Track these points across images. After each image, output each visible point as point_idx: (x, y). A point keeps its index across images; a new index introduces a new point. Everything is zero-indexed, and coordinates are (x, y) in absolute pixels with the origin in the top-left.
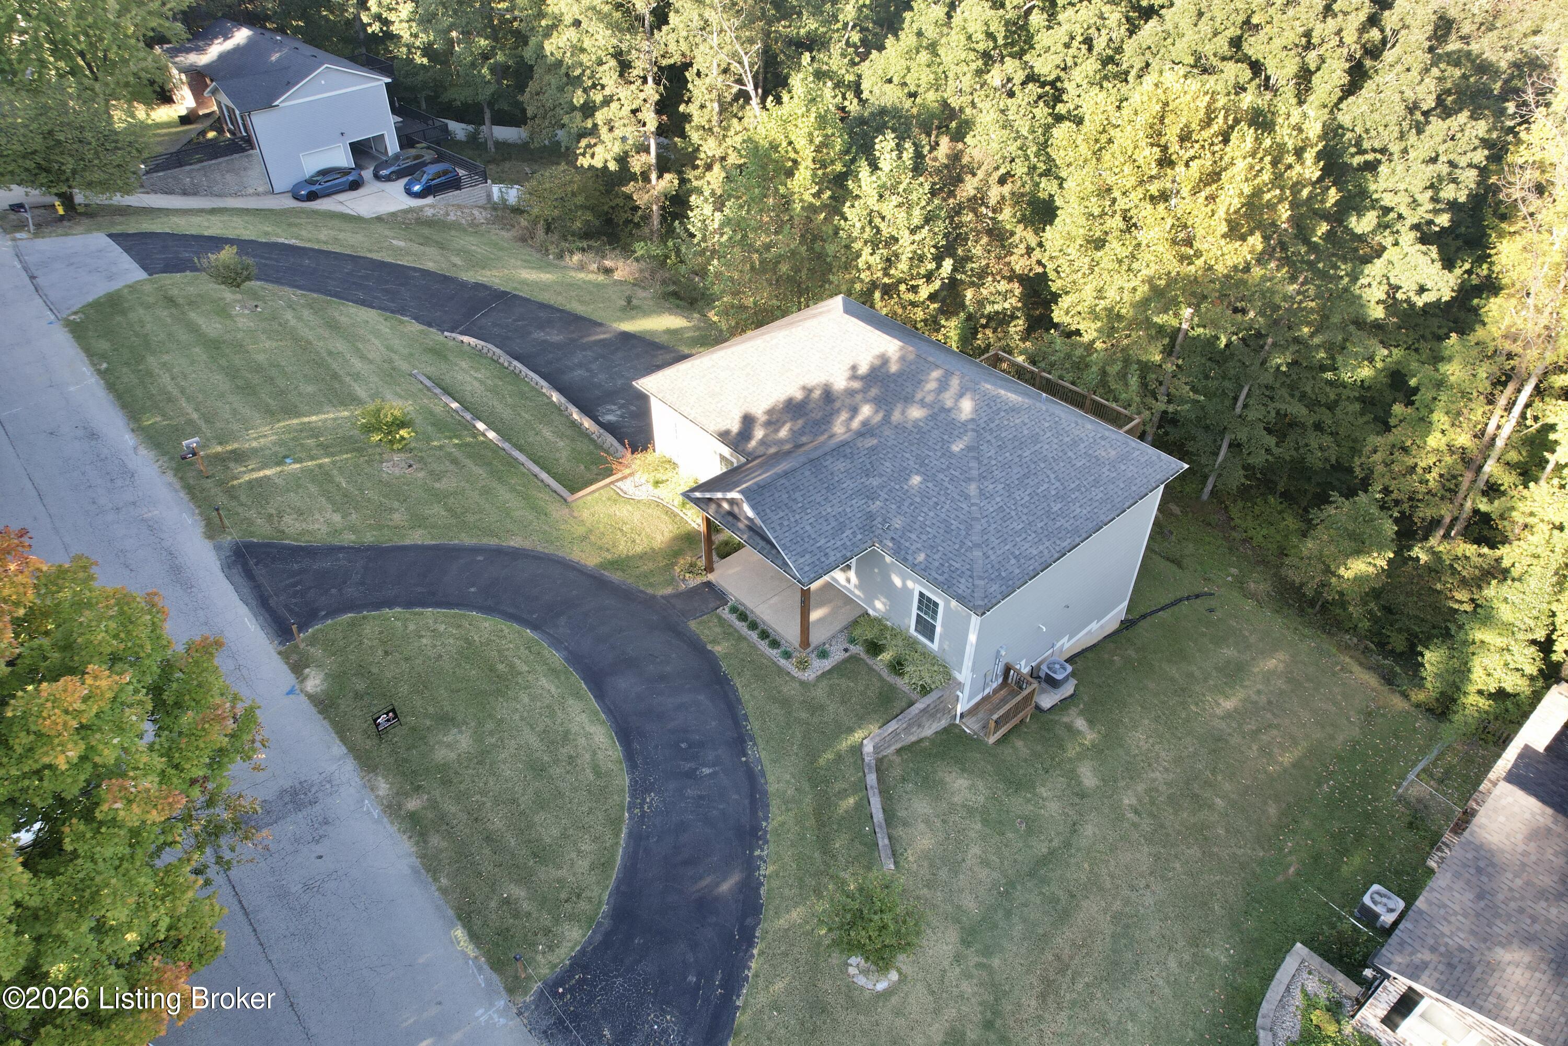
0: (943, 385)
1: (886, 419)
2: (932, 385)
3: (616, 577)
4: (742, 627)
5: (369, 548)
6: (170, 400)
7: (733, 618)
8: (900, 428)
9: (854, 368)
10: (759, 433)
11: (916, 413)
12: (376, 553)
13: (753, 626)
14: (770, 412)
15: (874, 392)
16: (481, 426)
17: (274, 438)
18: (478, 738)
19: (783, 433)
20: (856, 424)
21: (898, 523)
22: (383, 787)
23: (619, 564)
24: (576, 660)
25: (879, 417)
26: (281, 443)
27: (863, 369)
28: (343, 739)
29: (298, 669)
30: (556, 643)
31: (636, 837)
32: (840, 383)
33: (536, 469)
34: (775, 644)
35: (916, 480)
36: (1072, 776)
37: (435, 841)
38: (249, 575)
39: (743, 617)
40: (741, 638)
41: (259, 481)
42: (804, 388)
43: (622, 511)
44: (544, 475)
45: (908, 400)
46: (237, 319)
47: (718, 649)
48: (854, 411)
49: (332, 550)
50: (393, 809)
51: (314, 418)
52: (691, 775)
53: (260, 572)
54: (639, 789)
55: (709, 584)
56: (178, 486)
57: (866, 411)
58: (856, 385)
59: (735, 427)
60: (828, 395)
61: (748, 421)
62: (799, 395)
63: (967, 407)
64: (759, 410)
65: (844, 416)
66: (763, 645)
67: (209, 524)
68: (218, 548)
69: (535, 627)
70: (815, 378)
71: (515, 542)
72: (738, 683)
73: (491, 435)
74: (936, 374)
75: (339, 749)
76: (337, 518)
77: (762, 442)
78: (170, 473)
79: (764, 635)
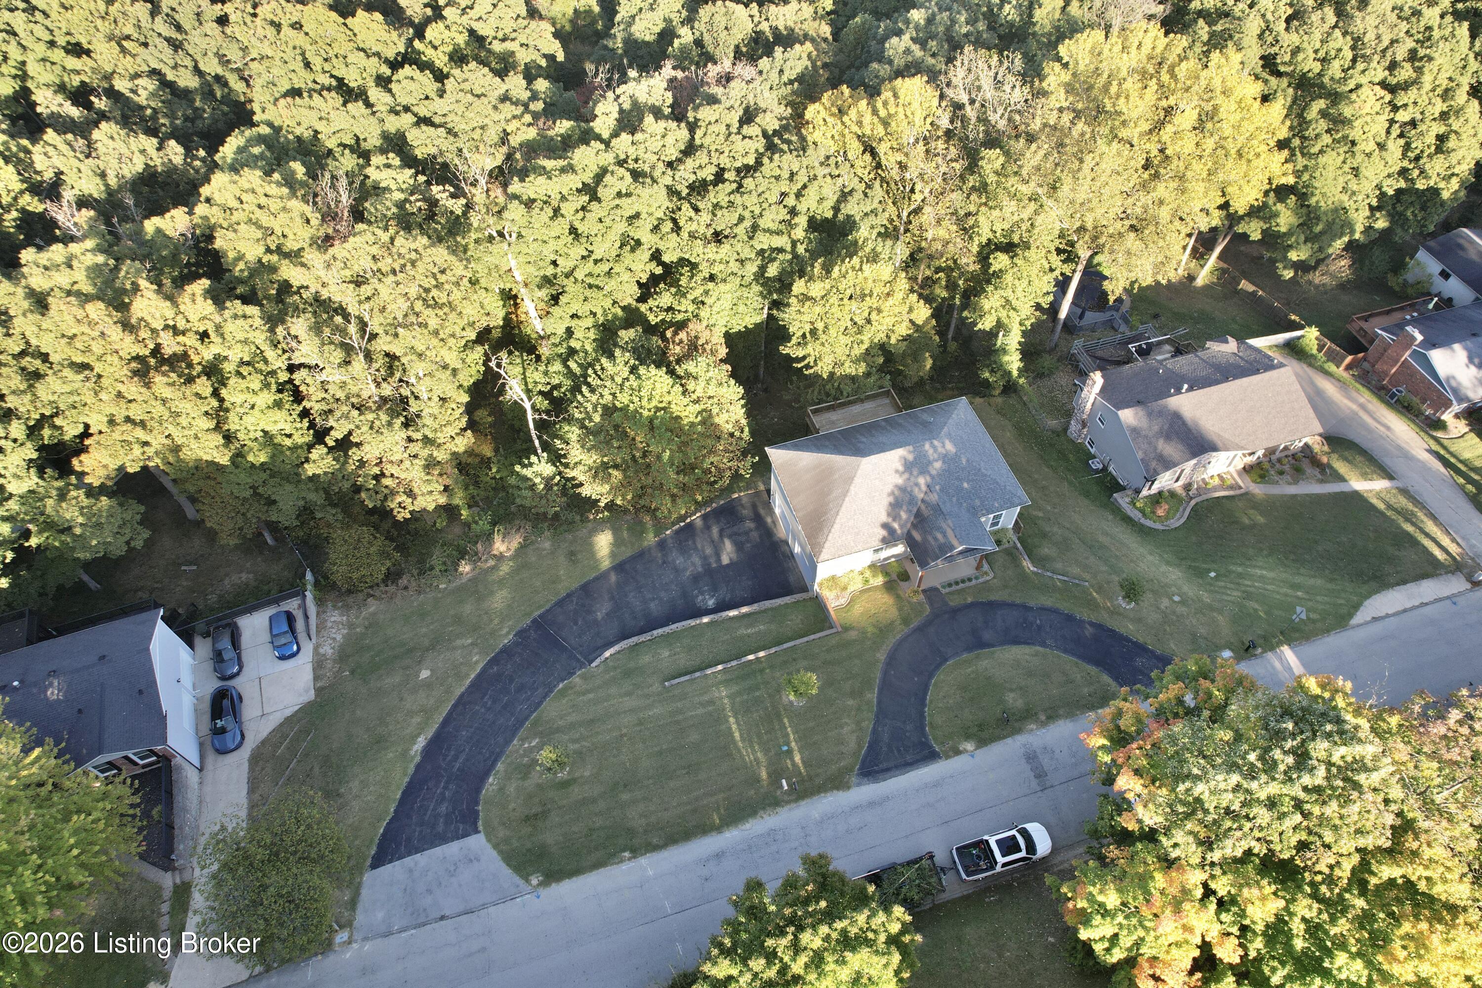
0: (935, 448)
1: (932, 477)
2: (931, 451)
3: (915, 624)
4: (954, 588)
5: (877, 716)
6: (695, 811)
7: (948, 590)
8: (939, 475)
9: (897, 471)
10: (896, 526)
11: (938, 465)
12: (881, 714)
13: (957, 583)
14: (889, 515)
15: (915, 473)
16: (751, 657)
17: (759, 755)
18: (1011, 690)
19: (904, 515)
20: (924, 488)
21: (977, 502)
22: (1033, 726)
23: (905, 621)
24: (969, 649)
25: (928, 479)
26: (766, 751)
27: (901, 468)
28: (1005, 737)
29: (958, 752)
30: (956, 654)
31: (1065, 651)
32: (900, 481)
33: (805, 639)
34: (970, 580)
35: (965, 485)
36: (1038, 518)
37: (1061, 712)
38: (888, 770)
39: (950, 585)
40: (963, 590)
41: (803, 762)
42: (889, 495)
43: (858, 609)
44: (812, 637)
45: (930, 463)
46: (577, 775)
47: (970, 600)
48: (917, 485)
49: (874, 731)
50: (1043, 724)
51: (737, 735)
52: (1039, 628)
53: (884, 765)
54: (1043, 644)
55: (924, 591)
56: (793, 805)
57: (922, 481)
58: (906, 476)
59: (883, 533)
60: (902, 489)
61: (885, 526)
62: (891, 499)
63: (950, 447)
64: (884, 518)
65: (916, 490)
66: (967, 584)
67: (838, 788)
68: (859, 785)
69: (946, 660)
70: (889, 488)
71: (882, 656)
72: (992, 598)
73: (761, 654)
74: (927, 446)
75: (1009, 740)
76: (846, 729)
77: (901, 527)
78: (779, 809)
79: (963, 581)
